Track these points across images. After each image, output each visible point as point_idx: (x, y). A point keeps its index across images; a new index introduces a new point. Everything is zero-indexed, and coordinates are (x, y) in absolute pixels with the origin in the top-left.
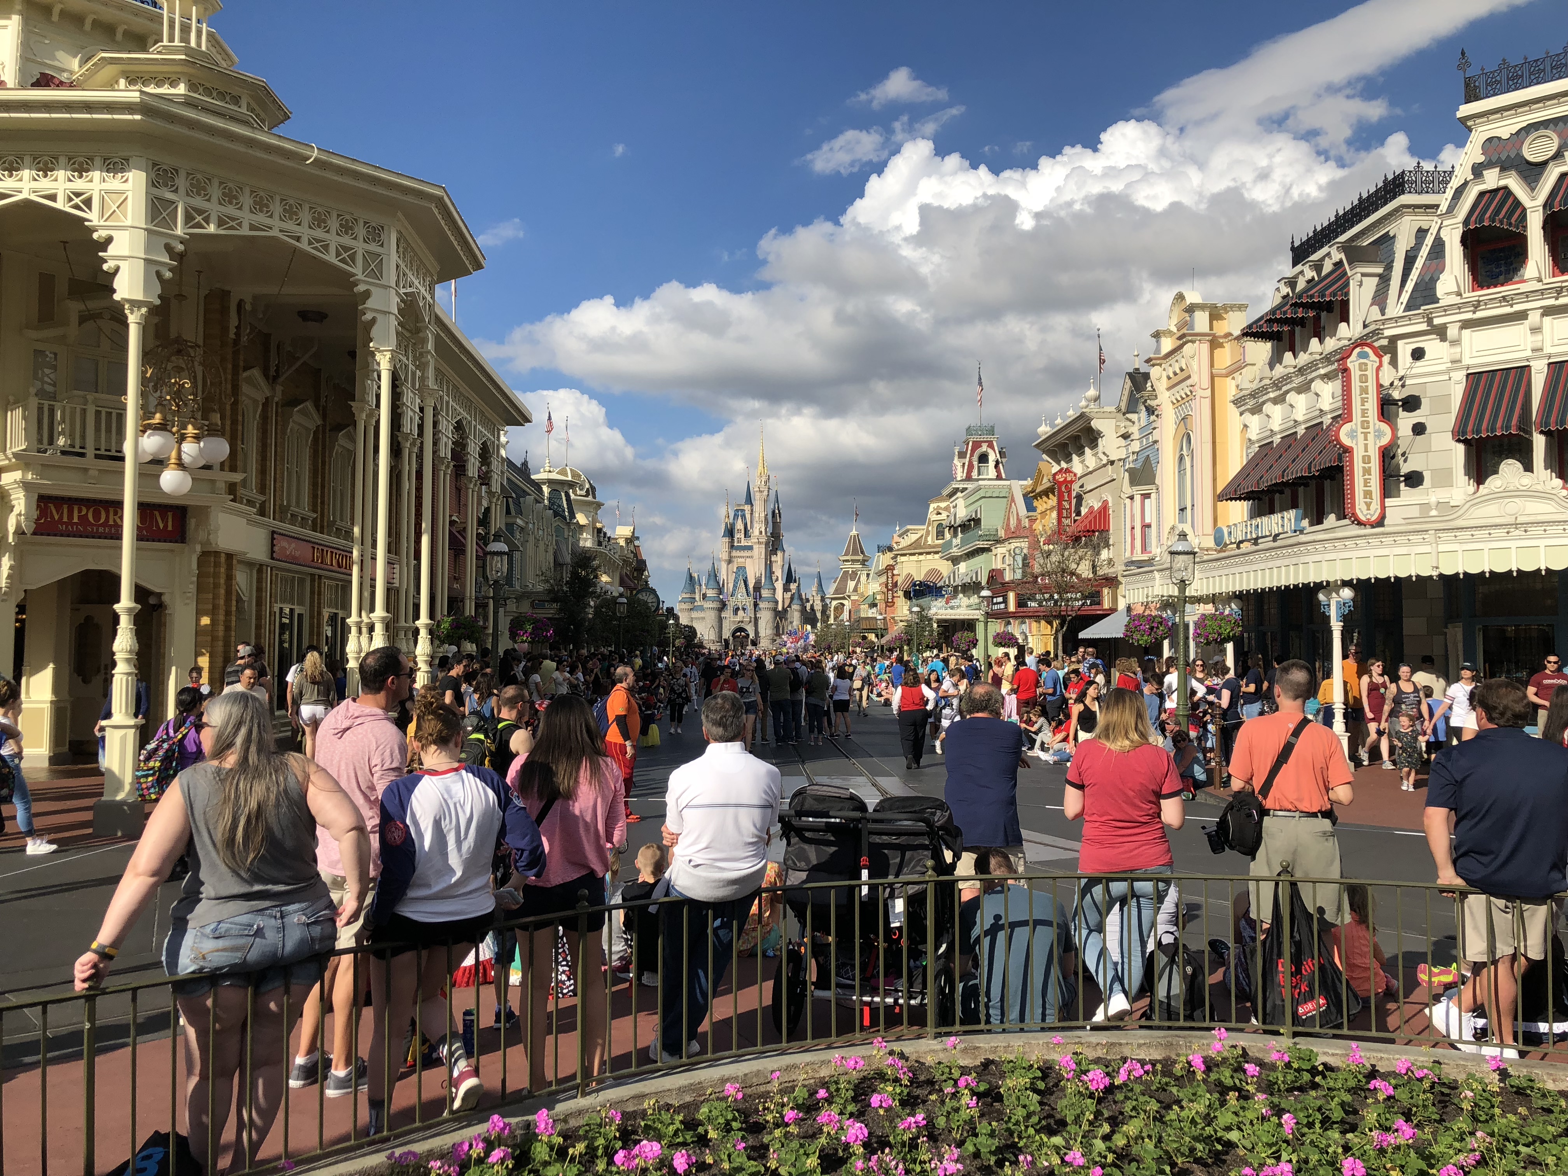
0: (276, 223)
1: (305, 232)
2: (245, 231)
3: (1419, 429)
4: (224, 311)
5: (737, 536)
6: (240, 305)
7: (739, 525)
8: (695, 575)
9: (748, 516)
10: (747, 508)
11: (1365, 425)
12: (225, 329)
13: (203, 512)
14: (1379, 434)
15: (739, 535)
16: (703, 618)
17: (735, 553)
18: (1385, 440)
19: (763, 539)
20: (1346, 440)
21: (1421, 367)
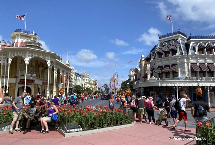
0: (39, 56)
1: (42, 57)
2: (36, 57)
3: (154, 72)
4: (37, 62)
6: (39, 61)
11: (149, 71)
12: (37, 63)
13: (35, 80)
14: (150, 72)
17: (112, 82)
18: (151, 73)
20: (147, 73)
21: (154, 65)
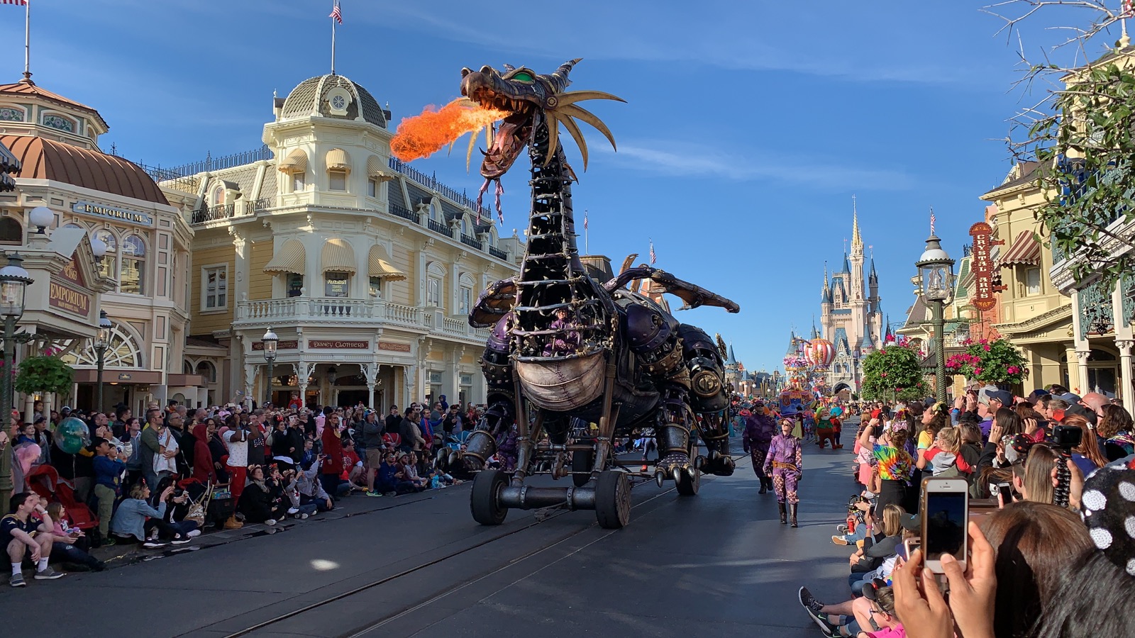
5: (836, 301)
7: (837, 291)
9: (846, 284)
10: (845, 276)
15: (838, 301)
17: (835, 317)
19: (861, 303)
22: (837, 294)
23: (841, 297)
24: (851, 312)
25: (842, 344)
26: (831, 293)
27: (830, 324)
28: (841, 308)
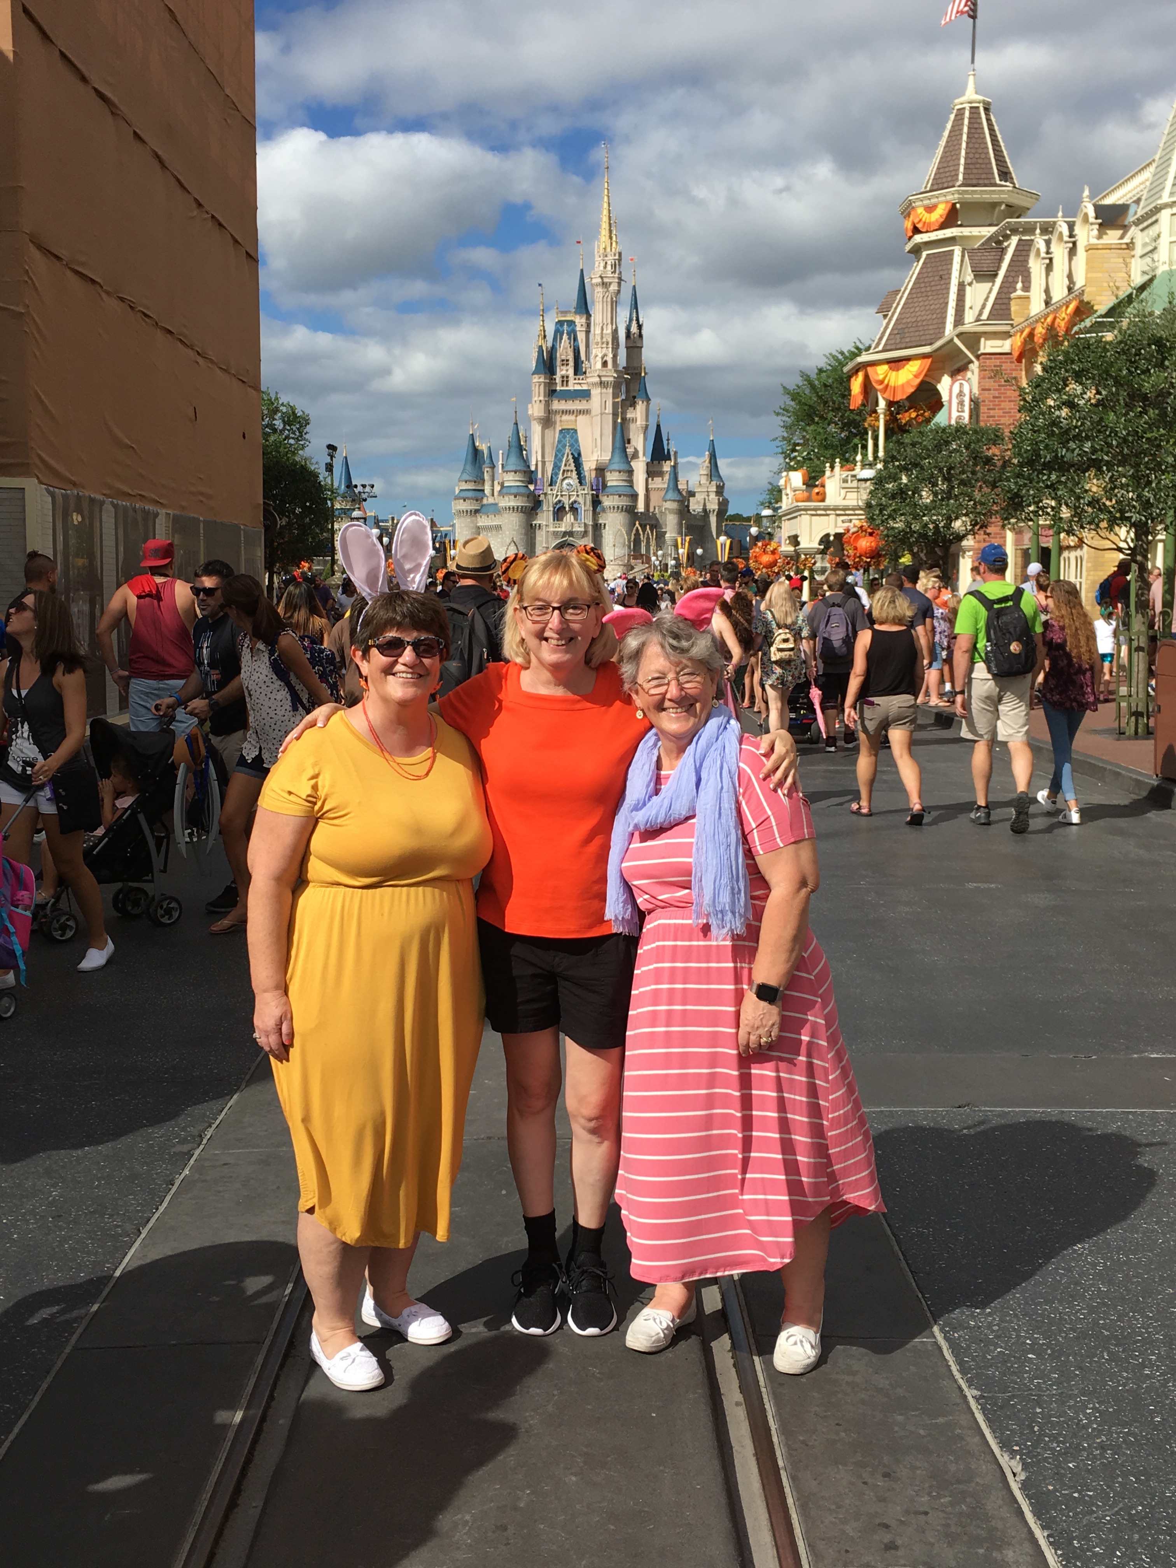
5: (561, 371)
7: (564, 350)
8: (483, 447)
9: (581, 337)
10: (580, 321)
15: (565, 371)
16: (498, 528)
17: (556, 405)
19: (610, 375)
22: (563, 357)
23: (571, 363)
24: (590, 394)
25: (572, 461)
26: (552, 351)
27: (547, 421)
28: (571, 387)
